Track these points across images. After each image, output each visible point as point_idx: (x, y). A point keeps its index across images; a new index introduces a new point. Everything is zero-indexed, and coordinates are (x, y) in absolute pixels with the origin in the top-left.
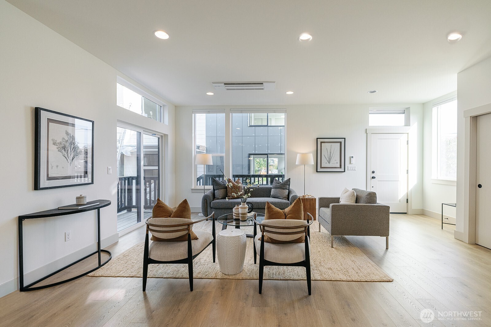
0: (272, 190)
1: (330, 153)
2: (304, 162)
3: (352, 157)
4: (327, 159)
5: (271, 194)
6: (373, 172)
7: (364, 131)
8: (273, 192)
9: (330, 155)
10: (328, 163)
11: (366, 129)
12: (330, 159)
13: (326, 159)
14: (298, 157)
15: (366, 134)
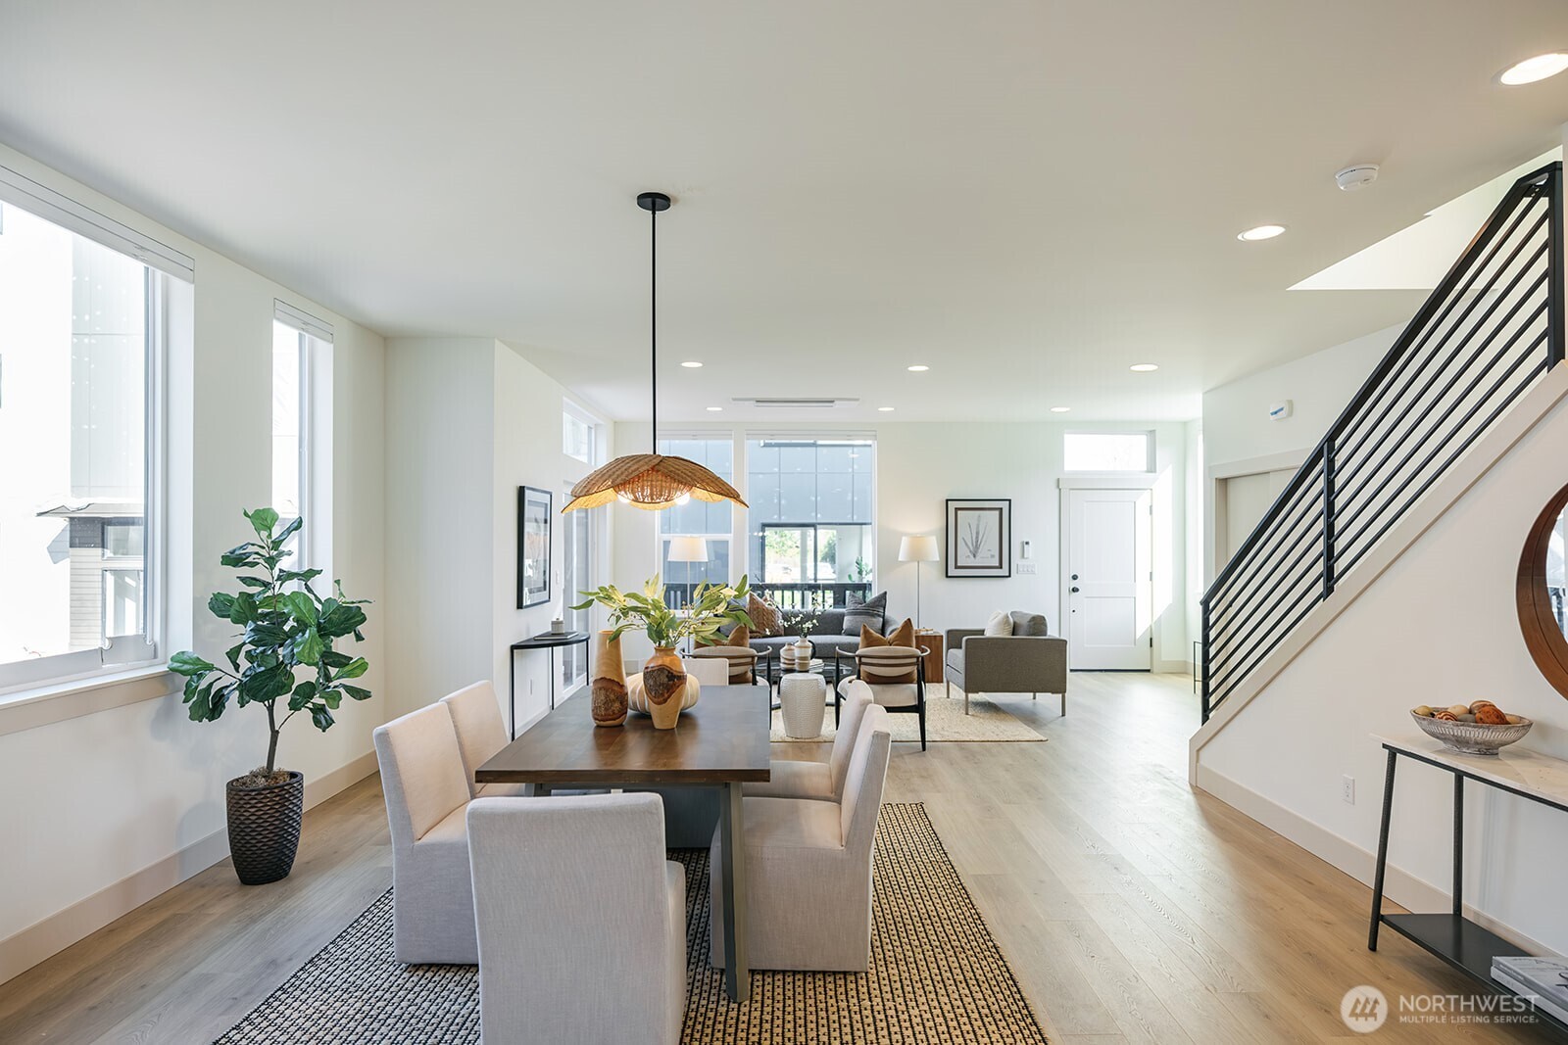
0: (846, 618)
1: (978, 533)
2: (917, 556)
3: (1027, 543)
4: (970, 545)
5: (844, 627)
6: (1075, 577)
7: (1054, 485)
8: (846, 623)
9: (977, 537)
10: (972, 556)
11: (1058, 480)
12: (977, 547)
13: (969, 548)
14: (905, 543)
15: (1058, 490)
